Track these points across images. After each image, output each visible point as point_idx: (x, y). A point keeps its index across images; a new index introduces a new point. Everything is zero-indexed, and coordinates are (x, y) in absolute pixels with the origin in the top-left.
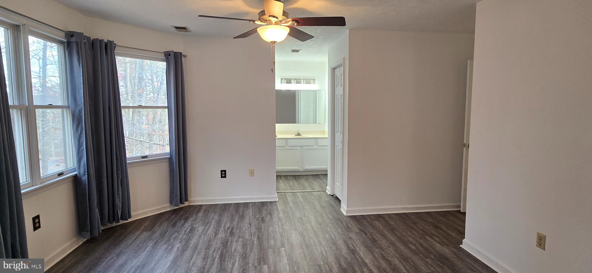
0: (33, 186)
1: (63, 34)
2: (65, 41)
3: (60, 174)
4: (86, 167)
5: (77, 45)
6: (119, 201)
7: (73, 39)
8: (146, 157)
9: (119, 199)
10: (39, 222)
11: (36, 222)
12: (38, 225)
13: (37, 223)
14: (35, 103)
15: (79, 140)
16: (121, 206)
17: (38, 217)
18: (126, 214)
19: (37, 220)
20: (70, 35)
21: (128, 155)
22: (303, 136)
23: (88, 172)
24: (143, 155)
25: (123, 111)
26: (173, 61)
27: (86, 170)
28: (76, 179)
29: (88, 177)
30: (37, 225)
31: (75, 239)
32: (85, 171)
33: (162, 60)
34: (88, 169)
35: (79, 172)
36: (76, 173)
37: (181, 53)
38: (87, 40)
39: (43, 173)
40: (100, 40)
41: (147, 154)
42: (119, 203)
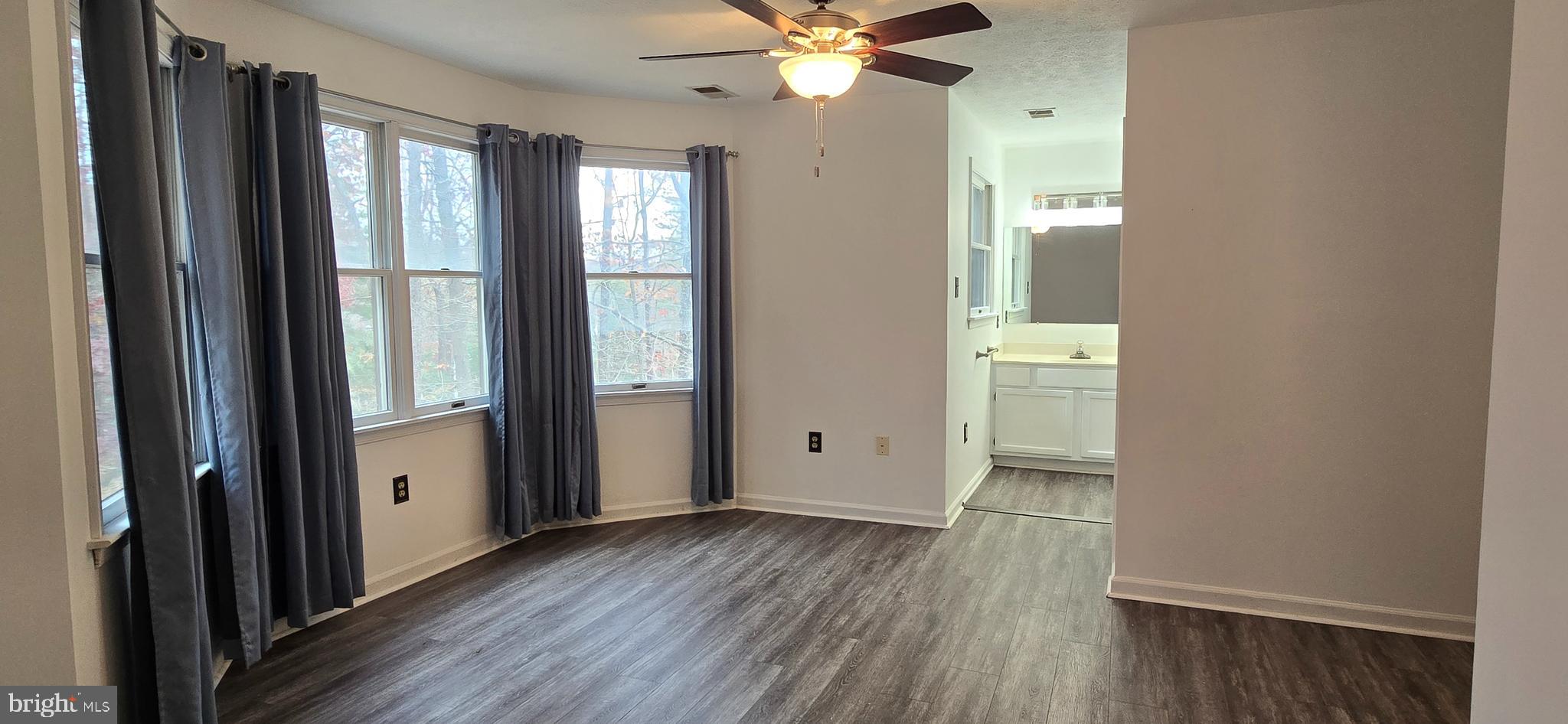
0: (398, 420)
1: (474, 132)
2: (477, 143)
3: (456, 405)
4: (503, 394)
5: (495, 151)
6: (575, 475)
7: (489, 140)
8: (642, 386)
9: (575, 469)
10: (406, 489)
11: (400, 487)
12: (404, 494)
13: (402, 489)
14: (407, 267)
15: (493, 341)
16: (578, 485)
17: (404, 479)
18: (590, 504)
19: (402, 485)
20: (485, 131)
21: (596, 382)
22: (1095, 360)
23: (506, 404)
24: (637, 381)
25: (591, 285)
26: (703, 170)
27: (503, 402)
28: (487, 416)
29: (506, 416)
30: (402, 494)
31: (485, 536)
32: (500, 403)
33: (684, 167)
34: (506, 400)
35: (492, 405)
36: (488, 405)
37: (721, 149)
38: (523, 139)
39: (422, 400)
40: (547, 137)
41: (645, 380)
42: (574, 482)
